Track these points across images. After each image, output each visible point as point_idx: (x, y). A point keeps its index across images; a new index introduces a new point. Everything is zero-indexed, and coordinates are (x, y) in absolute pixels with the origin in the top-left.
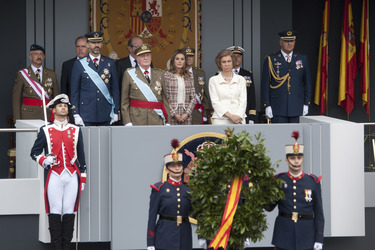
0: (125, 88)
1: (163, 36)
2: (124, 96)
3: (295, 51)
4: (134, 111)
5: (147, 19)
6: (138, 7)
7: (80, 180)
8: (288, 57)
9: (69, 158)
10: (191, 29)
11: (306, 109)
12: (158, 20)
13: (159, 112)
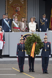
0: (12, 25)
1: (20, 15)
2: (12, 26)
3: (46, 18)
4: (14, 29)
5: (17, 11)
6: (15, 9)
7: (4, 43)
8: (44, 19)
9: (2, 38)
10: (25, 13)
11: (48, 29)
12: (19, 12)
13: (19, 29)
